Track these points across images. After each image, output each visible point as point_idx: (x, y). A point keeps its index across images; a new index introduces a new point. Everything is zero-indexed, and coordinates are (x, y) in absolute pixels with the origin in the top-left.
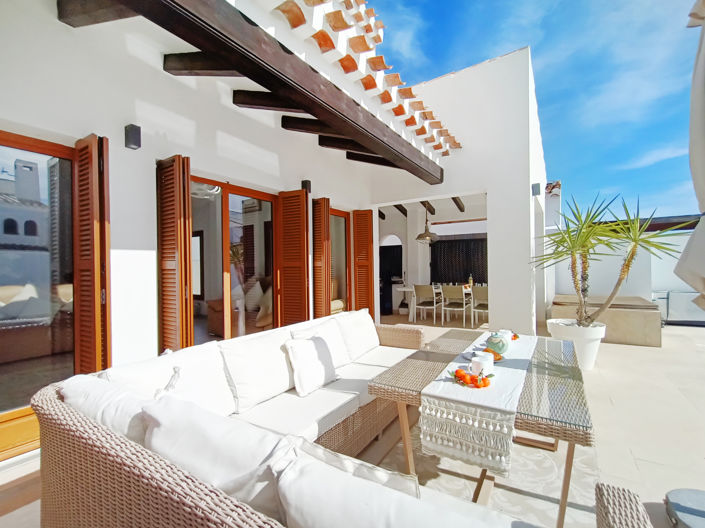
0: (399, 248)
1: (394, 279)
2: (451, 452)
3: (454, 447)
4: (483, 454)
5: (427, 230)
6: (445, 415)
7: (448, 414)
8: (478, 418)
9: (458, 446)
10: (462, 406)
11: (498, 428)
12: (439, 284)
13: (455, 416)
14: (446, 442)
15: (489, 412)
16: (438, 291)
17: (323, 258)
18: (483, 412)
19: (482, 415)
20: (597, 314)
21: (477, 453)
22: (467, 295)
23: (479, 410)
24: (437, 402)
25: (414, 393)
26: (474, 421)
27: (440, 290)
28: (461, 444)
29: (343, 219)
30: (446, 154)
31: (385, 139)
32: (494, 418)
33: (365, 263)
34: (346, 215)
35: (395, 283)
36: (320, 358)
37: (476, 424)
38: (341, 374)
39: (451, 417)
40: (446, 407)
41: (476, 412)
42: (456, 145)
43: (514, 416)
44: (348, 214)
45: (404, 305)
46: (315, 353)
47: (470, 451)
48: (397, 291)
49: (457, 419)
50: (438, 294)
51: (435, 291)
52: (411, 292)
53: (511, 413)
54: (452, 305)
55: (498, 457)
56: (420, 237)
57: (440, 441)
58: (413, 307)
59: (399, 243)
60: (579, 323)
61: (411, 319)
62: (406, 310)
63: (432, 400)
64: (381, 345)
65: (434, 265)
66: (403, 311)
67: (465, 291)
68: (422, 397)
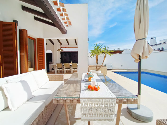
0: (52, 53)
1: (50, 62)
2: (93, 118)
3: (95, 116)
4: (106, 116)
5: (60, 48)
6: (91, 105)
7: (92, 104)
8: (104, 103)
9: (96, 115)
10: (98, 100)
11: (111, 105)
12: (63, 63)
13: (95, 104)
14: (91, 115)
15: (107, 100)
16: (63, 65)
17: (25, 52)
18: (105, 100)
19: (105, 102)
20: (100, 68)
21: (104, 116)
22: (71, 66)
23: (104, 100)
24: (87, 100)
25: (77, 99)
26: (102, 104)
27: (64, 65)
28: (98, 114)
29: (33, 41)
30: (67, 26)
31: (51, 11)
32: (109, 102)
33: (42, 56)
34: (34, 40)
35: (50, 63)
36: (25, 90)
37: (103, 105)
38: (35, 94)
39: (93, 105)
40: (91, 102)
41: (103, 101)
42: (71, 24)
43: (115, 99)
44: (35, 39)
45: (53, 69)
46: (22, 88)
47: (101, 116)
48: (51, 66)
49: (96, 105)
50: (63, 66)
51: (62, 65)
52: (56, 66)
53: (114, 98)
54: (66, 68)
55: (111, 116)
56: (58, 50)
57: (89, 116)
58: (56, 70)
59: (52, 52)
60: (97, 70)
61: (55, 73)
62: (54, 71)
63: (85, 100)
64: (49, 81)
65: (61, 58)
66: (53, 71)
67: (70, 65)
68: (81, 100)
